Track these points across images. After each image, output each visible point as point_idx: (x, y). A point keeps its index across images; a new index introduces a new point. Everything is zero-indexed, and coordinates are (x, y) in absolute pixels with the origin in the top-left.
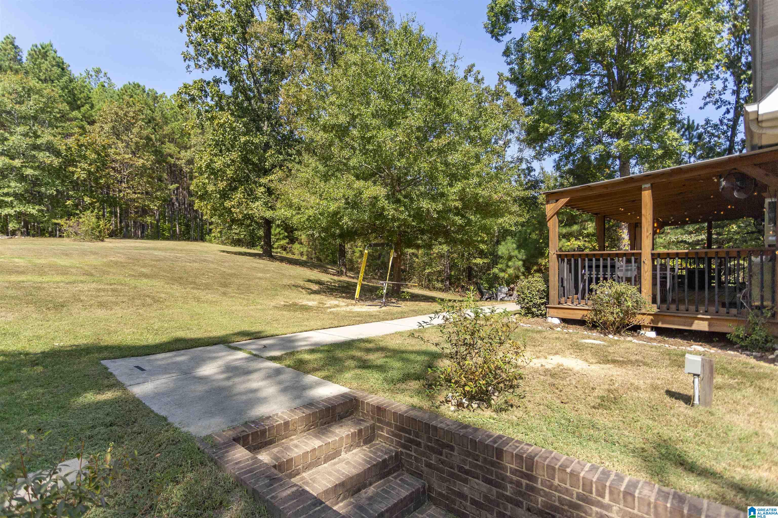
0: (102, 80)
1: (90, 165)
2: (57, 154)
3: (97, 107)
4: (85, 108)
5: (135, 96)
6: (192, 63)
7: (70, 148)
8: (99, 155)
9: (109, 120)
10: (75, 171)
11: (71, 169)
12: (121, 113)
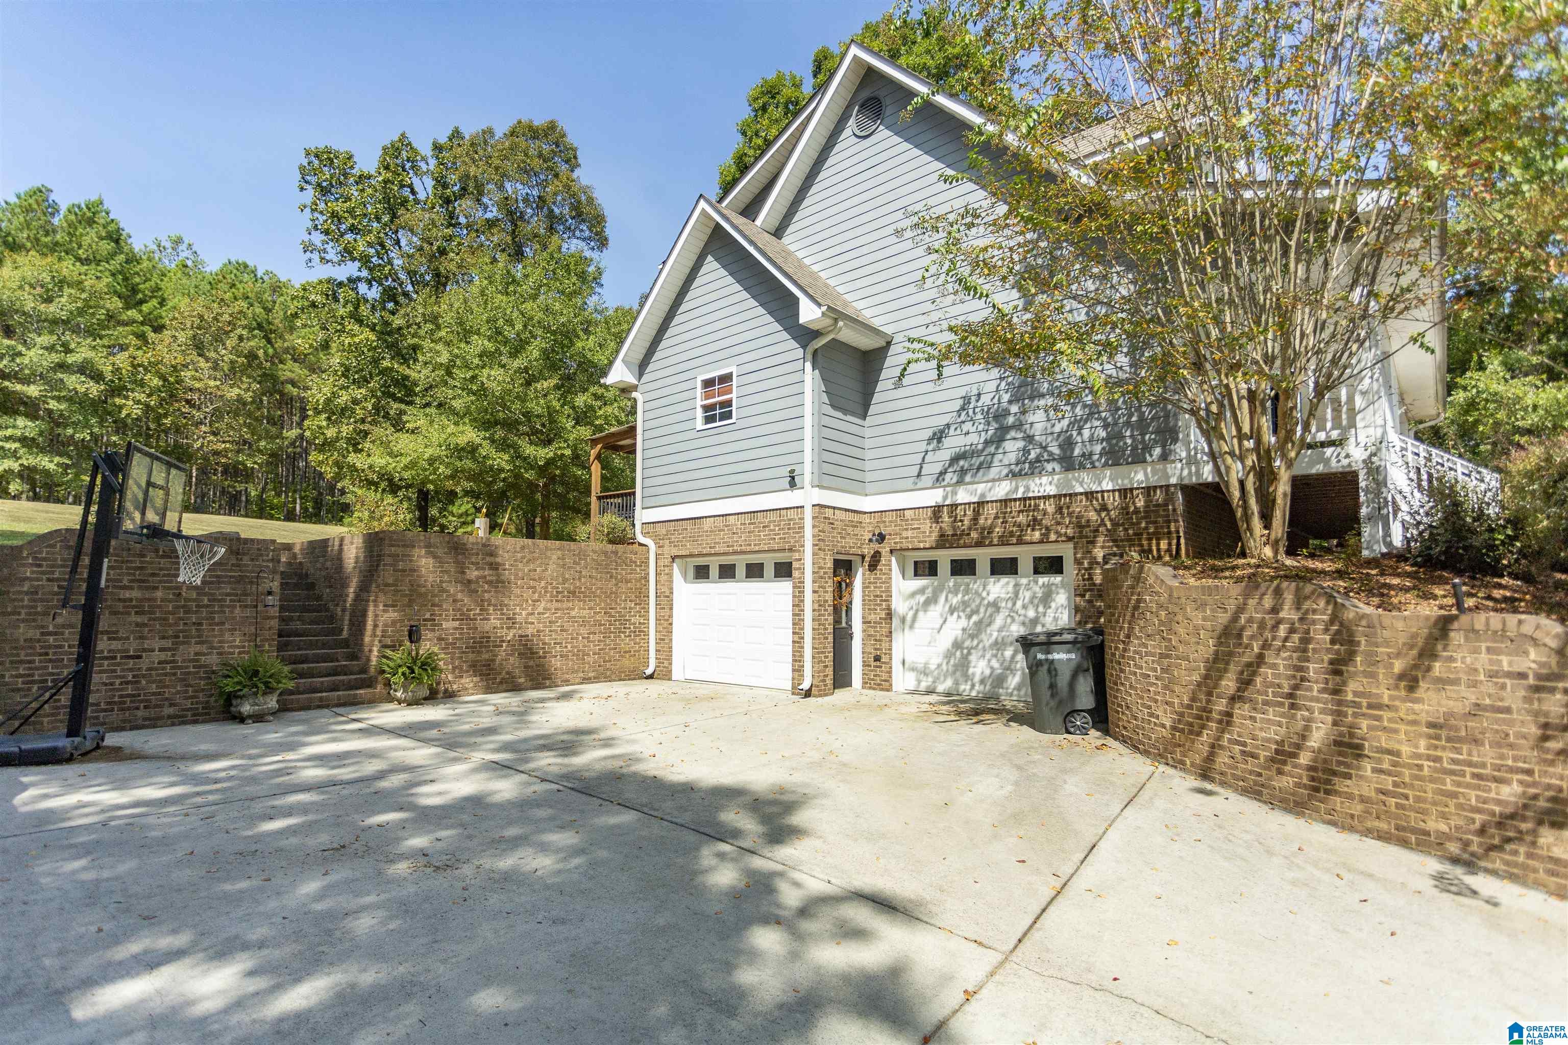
0: (183, 255)
1: (149, 396)
2: (98, 377)
3: (170, 304)
4: (150, 304)
5: (239, 286)
6: (316, 257)
7: (118, 369)
8: (165, 380)
9: (188, 326)
10: (125, 405)
11: (118, 401)
12: (208, 316)
